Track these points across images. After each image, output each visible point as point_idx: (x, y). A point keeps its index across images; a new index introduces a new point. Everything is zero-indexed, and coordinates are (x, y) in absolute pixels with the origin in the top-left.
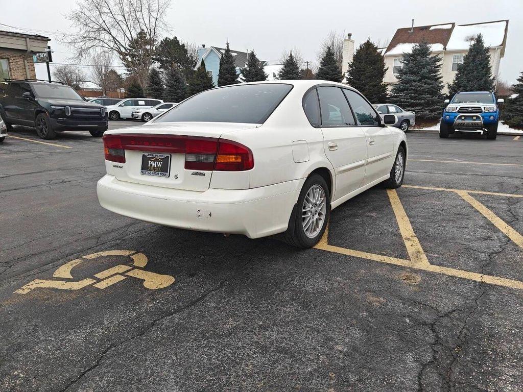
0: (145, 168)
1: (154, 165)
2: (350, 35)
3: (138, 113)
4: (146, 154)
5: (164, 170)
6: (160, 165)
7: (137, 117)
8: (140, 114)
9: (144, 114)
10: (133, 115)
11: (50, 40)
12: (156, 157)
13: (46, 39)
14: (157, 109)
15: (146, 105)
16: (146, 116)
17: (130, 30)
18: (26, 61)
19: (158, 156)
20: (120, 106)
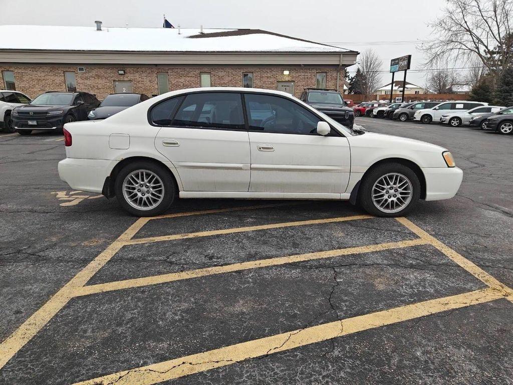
3: (446, 116)
7: (444, 121)
8: (448, 118)
9: (453, 118)
10: (441, 119)
11: (359, 53)
13: (356, 53)
14: (470, 113)
15: (464, 108)
16: (454, 120)
17: (498, 26)
18: (338, 74)
20: (435, 109)
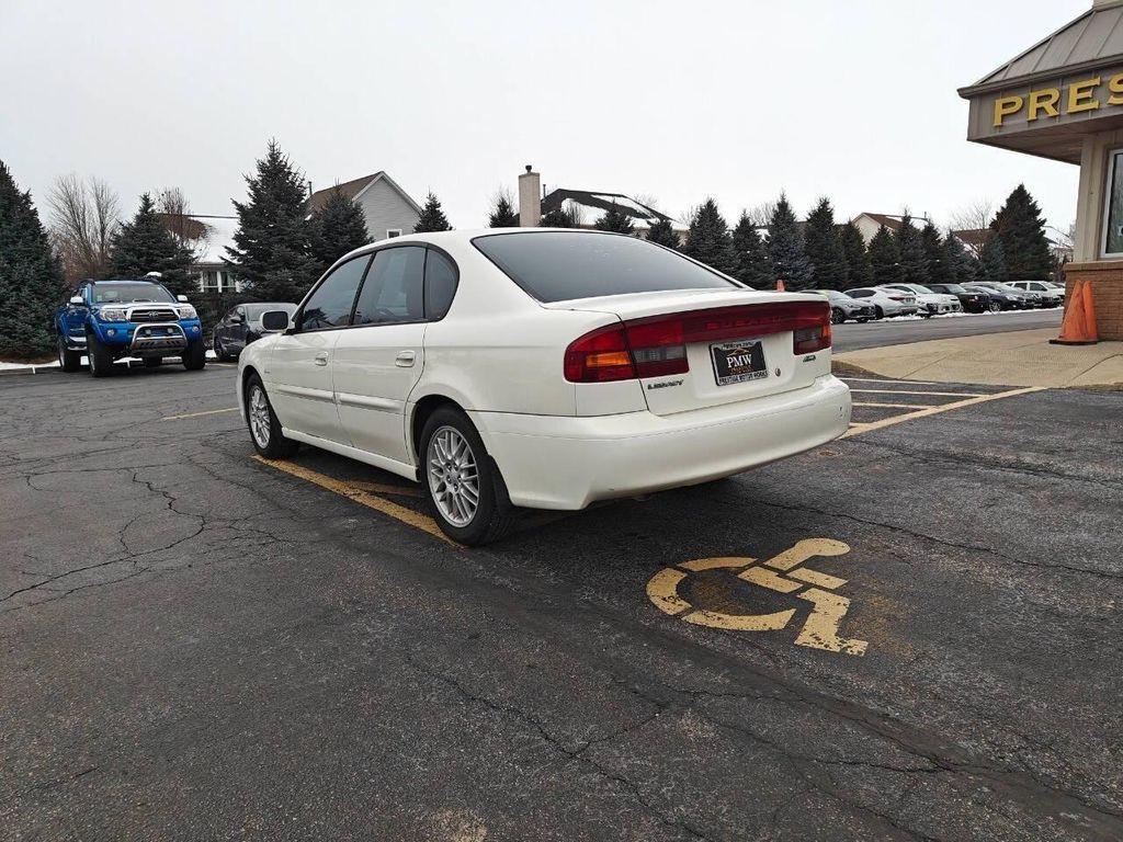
0: (724, 373)
1: (739, 363)
2: (529, 168)
4: (720, 347)
5: (758, 366)
6: (748, 360)
12: (739, 348)
19: (740, 344)
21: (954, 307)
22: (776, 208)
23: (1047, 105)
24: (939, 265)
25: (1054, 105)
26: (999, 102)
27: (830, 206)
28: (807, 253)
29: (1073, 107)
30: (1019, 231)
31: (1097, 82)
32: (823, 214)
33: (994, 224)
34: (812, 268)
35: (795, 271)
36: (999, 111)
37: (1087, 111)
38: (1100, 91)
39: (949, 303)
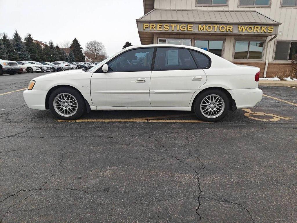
21: (76, 68)
22: (15, 35)
23: (154, 27)
24: (61, 57)
25: (155, 27)
26: (144, 24)
27: (32, 36)
28: (27, 51)
29: (158, 29)
30: (77, 50)
31: (162, 25)
32: (29, 39)
33: (70, 47)
34: (30, 55)
35: (25, 55)
36: (145, 27)
37: (160, 30)
38: (162, 26)
39: (75, 67)
